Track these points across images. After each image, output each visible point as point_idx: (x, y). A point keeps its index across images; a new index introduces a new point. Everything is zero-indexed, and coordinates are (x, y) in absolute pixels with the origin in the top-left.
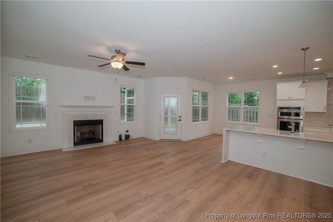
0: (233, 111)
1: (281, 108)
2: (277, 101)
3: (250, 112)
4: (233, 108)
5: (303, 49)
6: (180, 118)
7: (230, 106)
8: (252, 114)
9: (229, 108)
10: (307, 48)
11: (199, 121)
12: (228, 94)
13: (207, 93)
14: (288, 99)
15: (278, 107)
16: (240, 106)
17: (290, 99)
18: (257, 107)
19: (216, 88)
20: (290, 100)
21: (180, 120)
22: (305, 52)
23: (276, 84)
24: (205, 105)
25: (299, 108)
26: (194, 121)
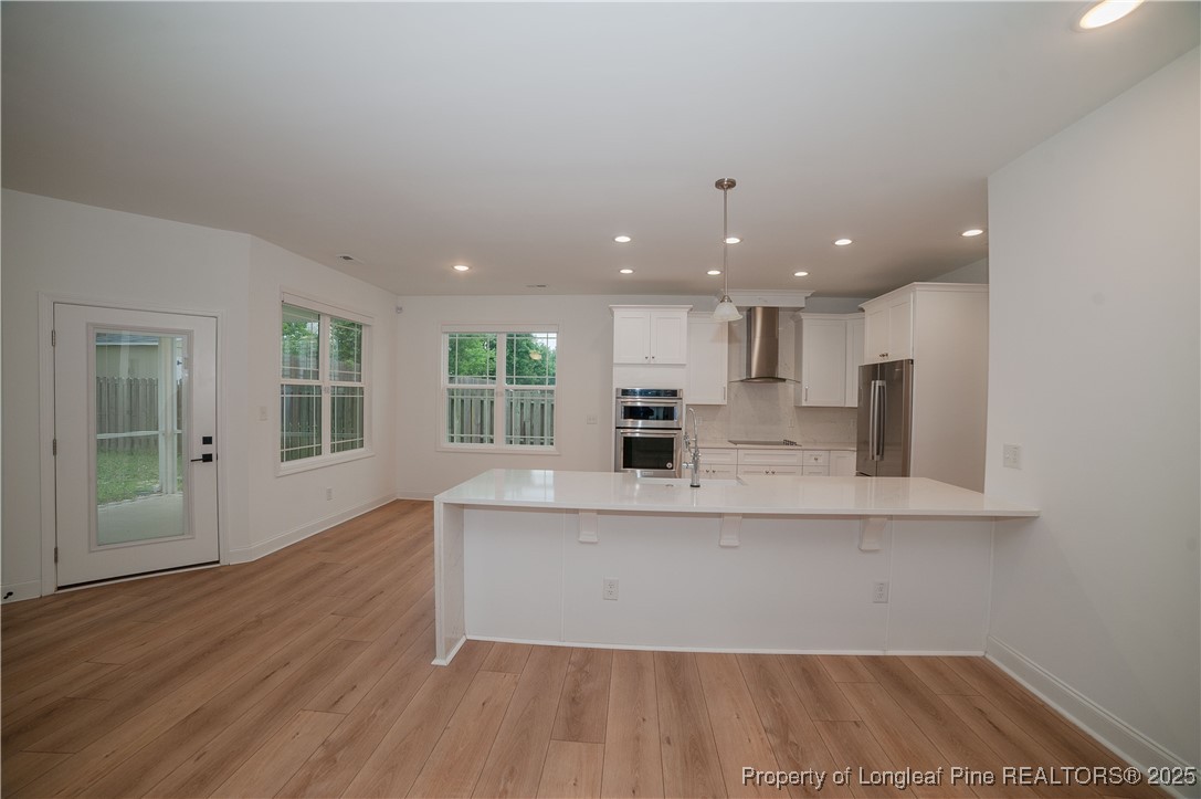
0: (462, 401)
1: (625, 392)
2: (615, 369)
3: (522, 404)
4: (463, 392)
5: (719, 184)
6: (208, 449)
7: (455, 386)
8: (528, 412)
9: (451, 392)
10: (732, 184)
11: (319, 452)
12: (445, 339)
13: (360, 327)
14: (646, 361)
15: (617, 389)
16: (492, 386)
17: (650, 363)
18: (551, 387)
19: (399, 309)
20: (649, 365)
21: (207, 458)
22: (725, 194)
23: (610, 309)
24: (349, 378)
25: (673, 393)
26: (290, 456)
